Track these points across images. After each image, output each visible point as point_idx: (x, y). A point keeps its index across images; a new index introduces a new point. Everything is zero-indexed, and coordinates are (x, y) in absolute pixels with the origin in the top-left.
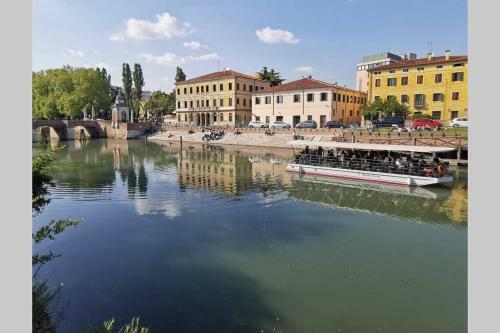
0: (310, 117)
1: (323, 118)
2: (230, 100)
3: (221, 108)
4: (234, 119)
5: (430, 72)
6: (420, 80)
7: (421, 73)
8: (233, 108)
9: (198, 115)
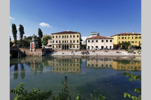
0: (107, 47)
1: (111, 47)
2: (78, 41)
3: (74, 43)
4: (79, 47)
5: (131, 36)
6: (129, 38)
7: (129, 36)
8: (79, 43)
9: (63, 45)
